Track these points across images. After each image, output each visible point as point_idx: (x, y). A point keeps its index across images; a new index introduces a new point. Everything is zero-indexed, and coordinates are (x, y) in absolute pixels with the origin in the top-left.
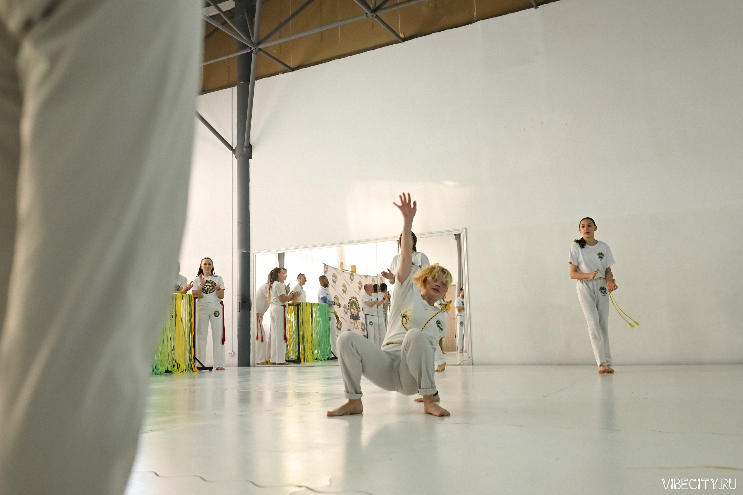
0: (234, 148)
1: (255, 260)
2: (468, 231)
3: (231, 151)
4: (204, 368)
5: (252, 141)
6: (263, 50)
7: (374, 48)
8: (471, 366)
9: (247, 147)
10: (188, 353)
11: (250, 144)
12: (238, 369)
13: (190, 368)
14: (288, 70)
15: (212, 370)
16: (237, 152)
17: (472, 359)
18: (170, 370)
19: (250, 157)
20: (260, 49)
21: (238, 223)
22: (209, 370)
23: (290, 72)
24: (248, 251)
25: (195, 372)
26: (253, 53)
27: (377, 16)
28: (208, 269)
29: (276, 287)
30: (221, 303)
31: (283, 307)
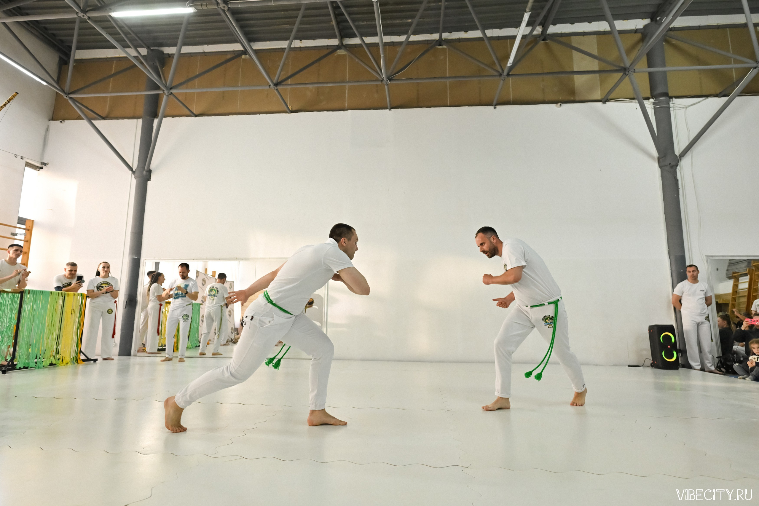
0: (134, 170)
1: (144, 266)
3: (131, 172)
5: (152, 167)
6: (174, 94)
7: (267, 113)
9: (147, 171)
10: (74, 347)
11: (150, 169)
12: (119, 359)
13: (76, 360)
14: (191, 115)
15: (97, 361)
16: (136, 173)
18: (54, 363)
19: (149, 179)
20: (171, 93)
21: (131, 233)
22: (93, 362)
23: (193, 118)
24: (139, 258)
25: (79, 365)
26: (165, 95)
27: (277, 89)
28: (106, 272)
29: (155, 288)
30: (115, 302)
31: (159, 306)
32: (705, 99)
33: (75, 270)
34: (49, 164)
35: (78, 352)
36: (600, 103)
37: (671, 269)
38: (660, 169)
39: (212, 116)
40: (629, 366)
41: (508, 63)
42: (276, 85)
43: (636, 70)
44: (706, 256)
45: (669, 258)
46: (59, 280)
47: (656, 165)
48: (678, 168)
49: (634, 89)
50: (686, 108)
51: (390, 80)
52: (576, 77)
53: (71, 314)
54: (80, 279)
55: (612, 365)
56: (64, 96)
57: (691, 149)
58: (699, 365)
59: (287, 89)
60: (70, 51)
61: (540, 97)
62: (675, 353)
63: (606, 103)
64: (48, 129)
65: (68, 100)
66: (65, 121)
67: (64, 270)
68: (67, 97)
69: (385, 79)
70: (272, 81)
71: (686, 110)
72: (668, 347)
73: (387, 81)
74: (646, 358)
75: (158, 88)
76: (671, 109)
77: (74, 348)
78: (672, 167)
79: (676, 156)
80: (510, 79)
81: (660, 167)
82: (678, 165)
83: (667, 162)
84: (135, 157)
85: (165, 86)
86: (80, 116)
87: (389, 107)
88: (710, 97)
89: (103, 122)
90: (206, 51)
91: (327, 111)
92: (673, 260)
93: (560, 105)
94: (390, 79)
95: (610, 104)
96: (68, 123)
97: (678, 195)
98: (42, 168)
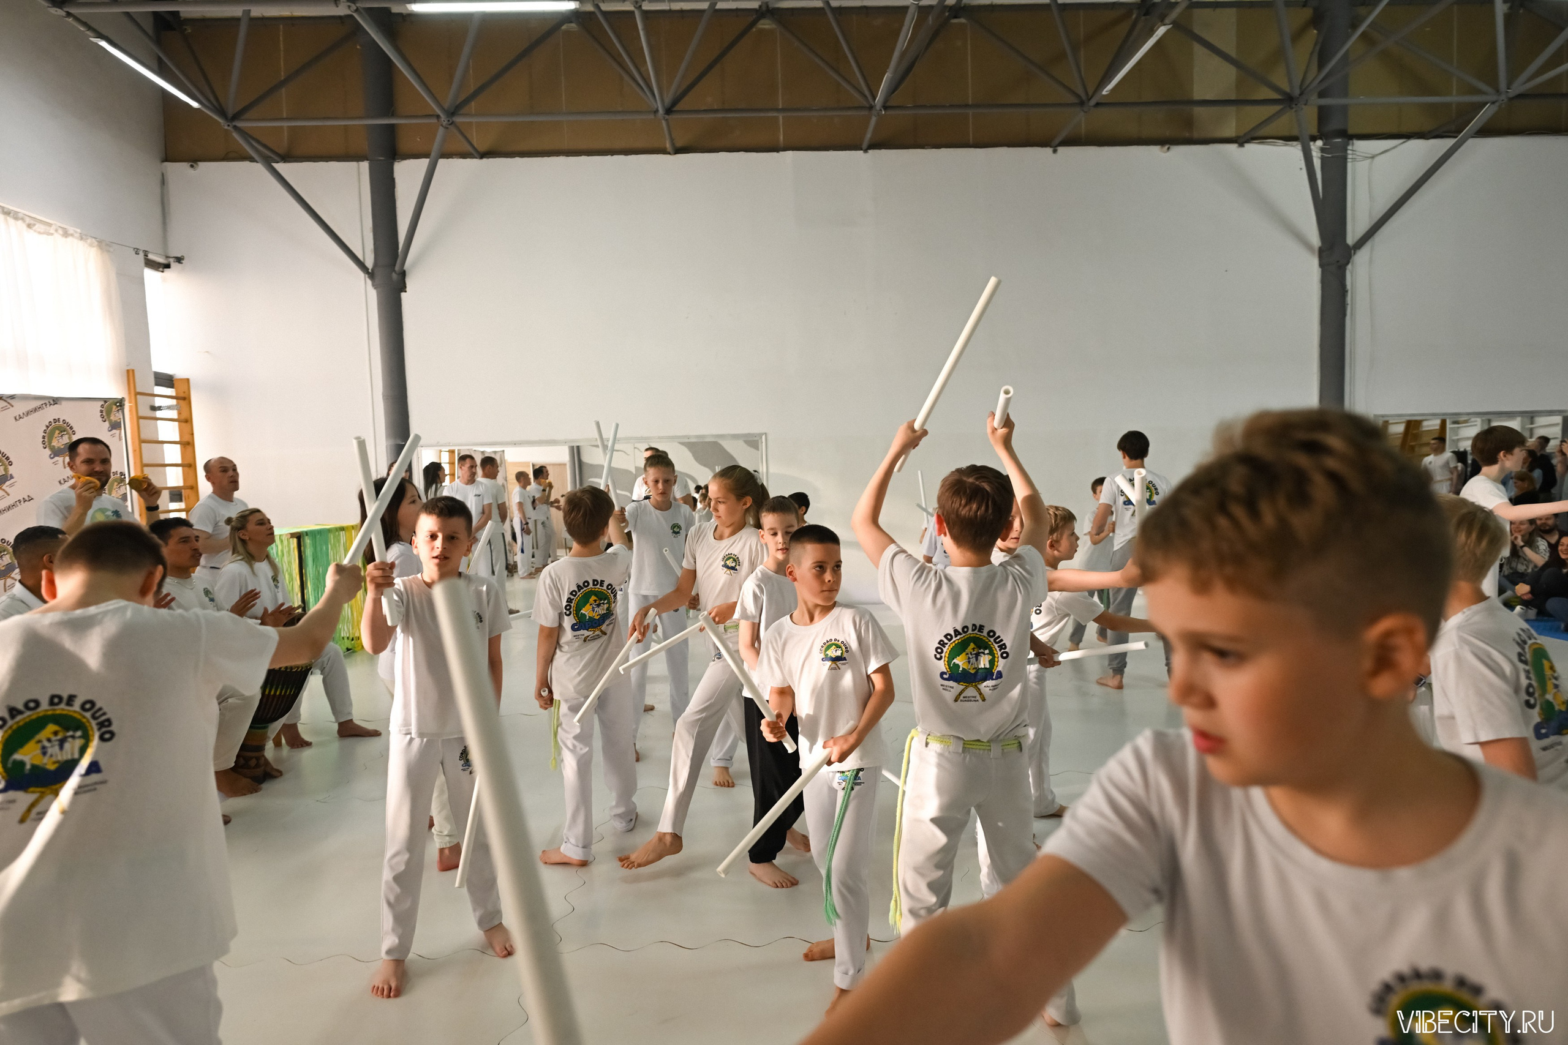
0: (370, 271)
2: (769, 438)
3: (363, 273)
7: (627, 152)
9: (398, 274)
11: (403, 270)
14: (473, 154)
16: (374, 276)
19: (403, 288)
20: (452, 123)
23: (475, 160)
26: (441, 127)
27: (667, 119)
32: (1404, 142)
34: (186, 259)
36: (1233, 147)
38: (1320, 270)
41: (1105, 89)
42: (669, 111)
43: (1305, 102)
47: (1315, 262)
48: (1349, 267)
50: (1371, 159)
51: (885, 108)
56: (224, 125)
57: (1374, 236)
61: (1133, 131)
63: (1244, 146)
64: (163, 182)
65: (231, 132)
66: (201, 164)
68: (229, 125)
69: (878, 107)
70: (663, 104)
71: (1371, 163)
73: (881, 110)
76: (1349, 160)
78: (1340, 266)
79: (1348, 246)
81: (1321, 265)
82: (1348, 263)
83: (1334, 256)
84: (366, 245)
85: (443, 109)
87: (865, 145)
88: (1410, 139)
89: (292, 166)
91: (746, 151)
93: (1169, 148)
95: (1251, 147)
96: (208, 169)
97: (1344, 315)
98: (168, 266)
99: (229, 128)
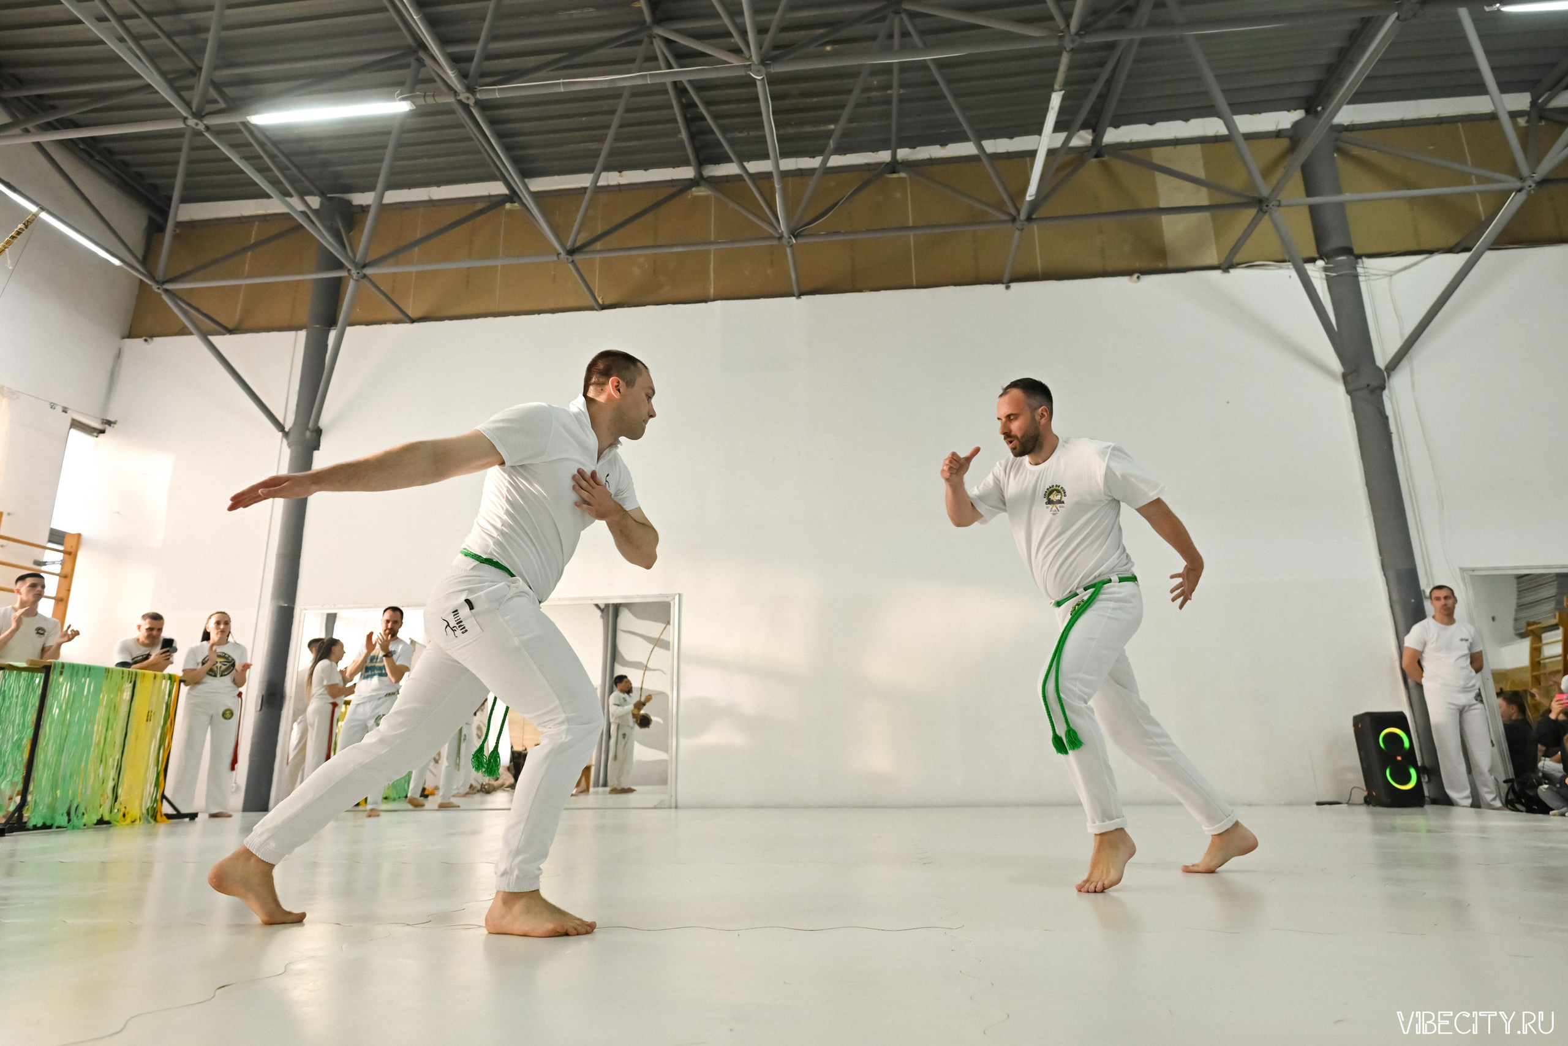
0: (287, 430)
1: (302, 624)
2: (684, 599)
3: (280, 434)
4: (179, 815)
5: (323, 423)
6: (371, 278)
7: (554, 311)
8: (673, 811)
9: (313, 431)
10: (151, 786)
11: (319, 428)
12: (243, 817)
13: (153, 814)
14: (404, 320)
15: (196, 819)
16: (291, 436)
17: (676, 800)
18: (106, 818)
19: (317, 447)
20: (365, 276)
21: (277, 555)
23: (407, 325)
24: (291, 606)
25: (158, 824)
26: (352, 280)
27: (573, 261)
28: (223, 632)
29: (323, 670)
30: (240, 695)
31: (330, 707)
32: (1429, 257)
33: (159, 627)
34: (118, 423)
35: (159, 797)
36: (1216, 274)
37: (1390, 599)
38: (1349, 397)
39: (444, 320)
40: (1319, 804)
41: (1028, 194)
42: (571, 252)
43: (1283, 203)
44: (1460, 569)
45: (1385, 575)
46: (125, 649)
47: (1341, 389)
48: (1386, 393)
49: (1282, 239)
50: (1391, 276)
51: (795, 237)
52: (1165, 219)
53: (146, 720)
54: (169, 645)
55: (1282, 803)
56: (154, 287)
57: (1408, 355)
58: (1467, 798)
59: (593, 259)
60: (169, 206)
61: (1097, 264)
62: (1413, 772)
63: (1229, 272)
64: (119, 355)
65: (160, 294)
66: (155, 339)
67: (136, 628)
68: (159, 288)
69: (785, 234)
70: (563, 245)
71: (1391, 279)
72: (1396, 759)
73: (790, 238)
74: (1354, 787)
75: (339, 265)
76: (1361, 278)
77: (150, 788)
78: (1372, 391)
79: (1379, 369)
80: (1035, 227)
81: (1348, 392)
82: (1384, 388)
83: (1363, 381)
84: (289, 406)
85: (353, 262)
86: (185, 327)
87: (796, 292)
88: (1436, 254)
89: (228, 338)
90: (435, 197)
91: (674, 303)
92: (1392, 575)
93: (1138, 277)
94: (796, 233)
95: (1238, 274)
96: (161, 343)
97: (1391, 446)
98: (103, 432)
99: (159, 291)
